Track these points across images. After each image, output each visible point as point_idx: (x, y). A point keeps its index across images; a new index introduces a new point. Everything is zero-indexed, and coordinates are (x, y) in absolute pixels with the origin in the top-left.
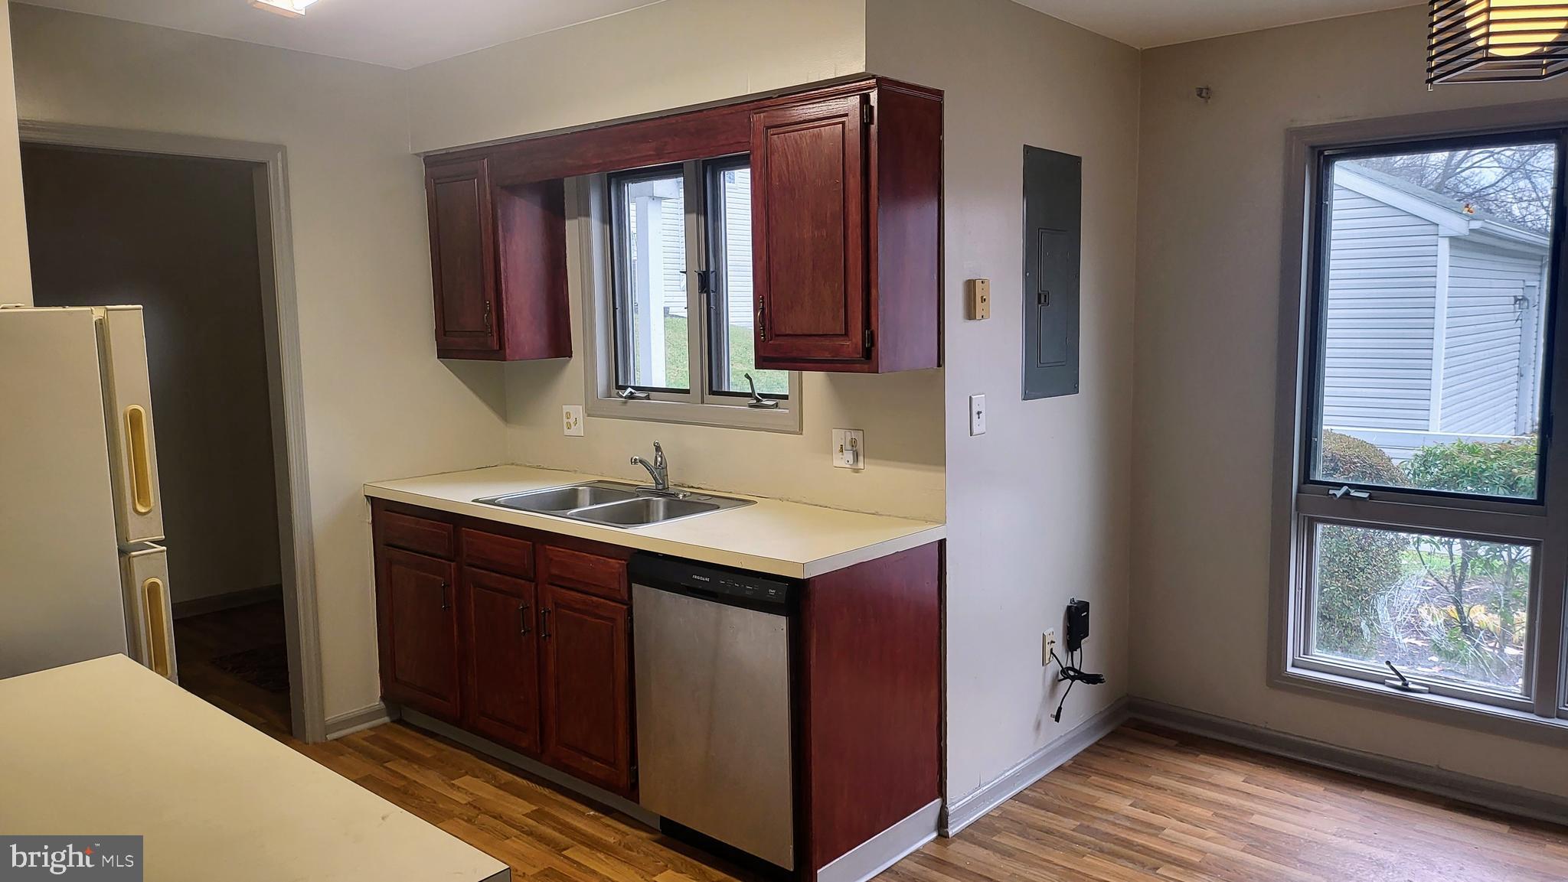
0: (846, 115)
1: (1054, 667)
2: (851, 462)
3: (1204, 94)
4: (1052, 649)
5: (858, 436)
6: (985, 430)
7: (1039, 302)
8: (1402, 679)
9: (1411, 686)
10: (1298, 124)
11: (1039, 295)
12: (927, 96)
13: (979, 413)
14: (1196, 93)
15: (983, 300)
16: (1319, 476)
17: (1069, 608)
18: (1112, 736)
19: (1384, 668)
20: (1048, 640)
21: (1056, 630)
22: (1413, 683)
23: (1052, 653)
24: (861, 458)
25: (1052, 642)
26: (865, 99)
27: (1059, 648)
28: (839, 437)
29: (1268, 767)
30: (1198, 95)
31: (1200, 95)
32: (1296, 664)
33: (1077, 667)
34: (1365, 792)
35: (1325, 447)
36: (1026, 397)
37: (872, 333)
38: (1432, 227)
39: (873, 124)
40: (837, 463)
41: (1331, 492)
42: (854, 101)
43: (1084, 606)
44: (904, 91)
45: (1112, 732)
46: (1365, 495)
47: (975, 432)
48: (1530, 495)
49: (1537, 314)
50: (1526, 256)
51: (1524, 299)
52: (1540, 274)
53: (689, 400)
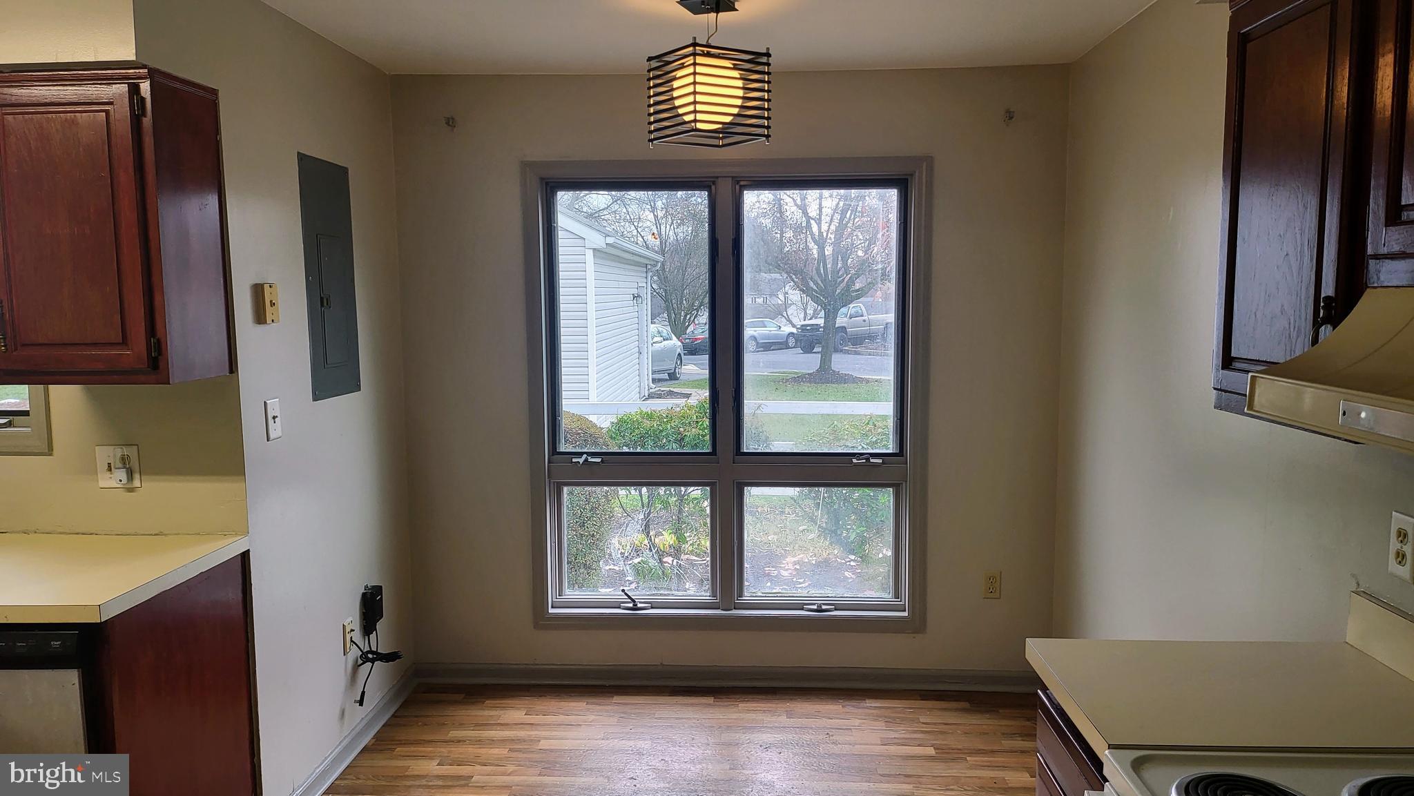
0: (111, 103)
1: (354, 653)
2: (125, 480)
3: (451, 123)
4: (351, 638)
5: (132, 452)
6: (281, 435)
7: (322, 305)
8: (633, 601)
9: (639, 605)
10: (529, 159)
11: (322, 299)
12: (202, 93)
13: (274, 418)
14: (444, 122)
15: (272, 304)
16: (563, 448)
17: (364, 595)
18: (404, 705)
19: (619, 595)
20: (348, 630)
21: (353, 619)
22: (640, 603)
23: (352, 641)
24: (137, 476)
25: (352, 630)
26: (134, 90)
27: (357, 636)
28: (105, 454)
29: (541, 696)
30: (446, 123)
31: (448, 123)
32: (554, 605)
33: (374, 649)
34: (615, 698)
35: (565, 423)
36: (316, 398)
37: (159, 340)
38: (580, 242)
39: (145, 117)
40: (102, 484)
41: (574, 460)
42: (122, 89)
43: (377, 590)
44: (178, 85)
45: (405, 701)
46: (599, 460)
47: (272, 436)
48: (707, 449)
49: (646, 307)
50: (637, 264)
51: (639, 296)
52: (646, 278)
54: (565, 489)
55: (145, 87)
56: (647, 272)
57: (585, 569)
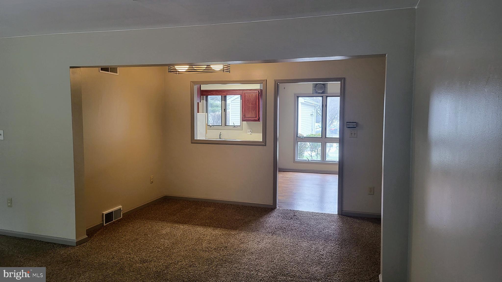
0: (256, 93)
5: (251, 130)
9: (309, 160)
10: (295, 93)
19: (306, 159)
24: (252, 133)
28: (248, 130)
32: (296, 160)
39: (259, 94)
40: (248, 134)
46: (304, 138)
48: (321, 137)
49: (314, 118)
50: (313, 106)
51: (312, 114)
53: (222, 127)
54: (298, 142)
55: (260, 92)
56: (315, 108)
57: (301, 154)
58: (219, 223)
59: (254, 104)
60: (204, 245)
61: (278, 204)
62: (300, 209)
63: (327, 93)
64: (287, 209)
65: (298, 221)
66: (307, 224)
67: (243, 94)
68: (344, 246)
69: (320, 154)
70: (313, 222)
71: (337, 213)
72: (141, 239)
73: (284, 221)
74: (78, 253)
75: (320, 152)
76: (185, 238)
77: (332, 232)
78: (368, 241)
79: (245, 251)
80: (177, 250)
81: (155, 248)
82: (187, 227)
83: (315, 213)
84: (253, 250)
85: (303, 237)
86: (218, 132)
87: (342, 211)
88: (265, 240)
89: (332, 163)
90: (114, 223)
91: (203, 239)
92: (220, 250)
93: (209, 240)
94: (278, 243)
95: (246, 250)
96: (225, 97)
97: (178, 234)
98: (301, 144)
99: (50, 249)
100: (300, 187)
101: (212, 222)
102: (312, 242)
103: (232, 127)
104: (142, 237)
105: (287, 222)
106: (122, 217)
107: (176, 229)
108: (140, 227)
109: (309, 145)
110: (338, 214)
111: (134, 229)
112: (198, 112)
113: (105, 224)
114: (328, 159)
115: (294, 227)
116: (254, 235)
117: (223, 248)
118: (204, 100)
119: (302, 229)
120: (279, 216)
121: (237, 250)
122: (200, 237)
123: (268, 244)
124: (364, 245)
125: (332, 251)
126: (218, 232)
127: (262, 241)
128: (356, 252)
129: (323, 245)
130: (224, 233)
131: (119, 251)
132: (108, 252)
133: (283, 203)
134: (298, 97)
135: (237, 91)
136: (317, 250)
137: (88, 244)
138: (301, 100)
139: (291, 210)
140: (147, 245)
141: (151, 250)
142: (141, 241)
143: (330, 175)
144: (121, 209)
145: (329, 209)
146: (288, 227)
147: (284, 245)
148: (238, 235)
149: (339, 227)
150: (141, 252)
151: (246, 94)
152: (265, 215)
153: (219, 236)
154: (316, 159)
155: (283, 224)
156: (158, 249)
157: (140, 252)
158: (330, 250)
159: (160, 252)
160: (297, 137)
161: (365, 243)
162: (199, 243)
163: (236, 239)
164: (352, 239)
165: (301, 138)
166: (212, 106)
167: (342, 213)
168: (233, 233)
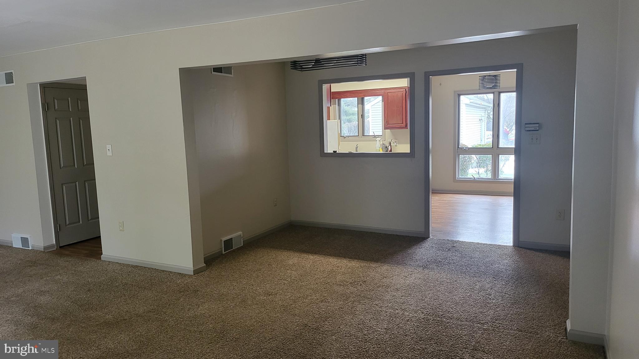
2: (396, 145)
3: (440, 84)
5: (397, 140)
8: (474, 178)
9: (476, 178)
10: (455, 90)
19: (471, 176)
24: (398, 144)
28: (393, 141)
32: (457, 178)
37: (407, 123)
39: (407, 93)
40: (393, 145)
42: (404, 90)
46: (468, 149)
48: (492, 147)
49: (484, 124)
50: (482, 108)
51: (481, 120)
52: (485, 113)
53: (358, 137)
54: (460, 155)
55: (407, 90)
56: (485, 111)
57: (465, 170)
58: (356, 254)
59: (400, 106)
60: (337, 278)
61: (432, 233)
62: (461, 239)
63: (499, 87)
64: (444, 239)
65: (458, 253)
66: (469, 257)
67: (385, 94)
68: (520, 284)
69: (491, 170)
70: (477, 255)
71: (512, 245)
72: (264, 269)
73: (439, 253)
74: (196, 282)
75: (490, 167)
76: (315, 269)
77: (505, 268)
78: (555, 279)
79: (388, 287)
80: (306, 283)
81: (281, 280)
82: (318, 257)
83: (481, 244)
84: (399, 286)
85: (465, 273)
86: (354, 144)
87: (519, 241)
88: (414, 275)
89: (505, 182)
90: (234, 251)
91: (336, 272)
92: (357, 284)
93: (344, 273)
94: (431, 279)
95: (389, 285)
96: (363, 99)
97: (307, 265)
98: (465, 157)
99: (166, 278)
100: (462, 213)
101: (348, 252)
102: (476, 279)
103: (371, 138)
104: (266, 267)
105: (443, 254)
106: (242, 245)
107: (305, 260)
108: (263, 257)
109: (475, 159)
110: (514, 246)
111: (257, 259)
112: (329, 119)
113: (224, 252)
114: (501, 176)
115: (452, 260)
116: (400, 269)
117: (361, 282)
118: (336, 104)
119: (463, 263)
120: (433, 247)
121: (378, 285)
122: (333, 269)
123: (418, 280)
124: (548, 284)
125: (503, 290)
126: (354, 264)
127: (410, 275)
128: (537, 293)
129: (491, 283)
130: (362, 265)
131: (240, 281)
132: (228, 282)
133: (439, 231)
134: (459, 95)
135: (377, 91)
136: (482, 289)
137: (206, 273)
138: (464, 100)
139: (448, 240)
140: (272, 276)
141: (276, 282)
142: (265, 272)
143: (505, 197)
144: (241, 235)
145: (500, 239)
146: (444, 260)
147: (438, 281)
148: (380, 268)
149: (514, 262)
150: (265, 283)
151: (389, 94)
152: (414, 245)
153: (356, 269)
154: (484, 177)
155: (438, 256)
156: (284, 281)
157: (263, 283)
158: (500, 289)
159: (286, 284)
160: (458, 147)
161: (549, 282)
162: (332, 276)
163: (377, 272)
164: (531, 277)
165: (464, 149)
166: (347, 114)
167: (519, 244)
168: (374, 265)
